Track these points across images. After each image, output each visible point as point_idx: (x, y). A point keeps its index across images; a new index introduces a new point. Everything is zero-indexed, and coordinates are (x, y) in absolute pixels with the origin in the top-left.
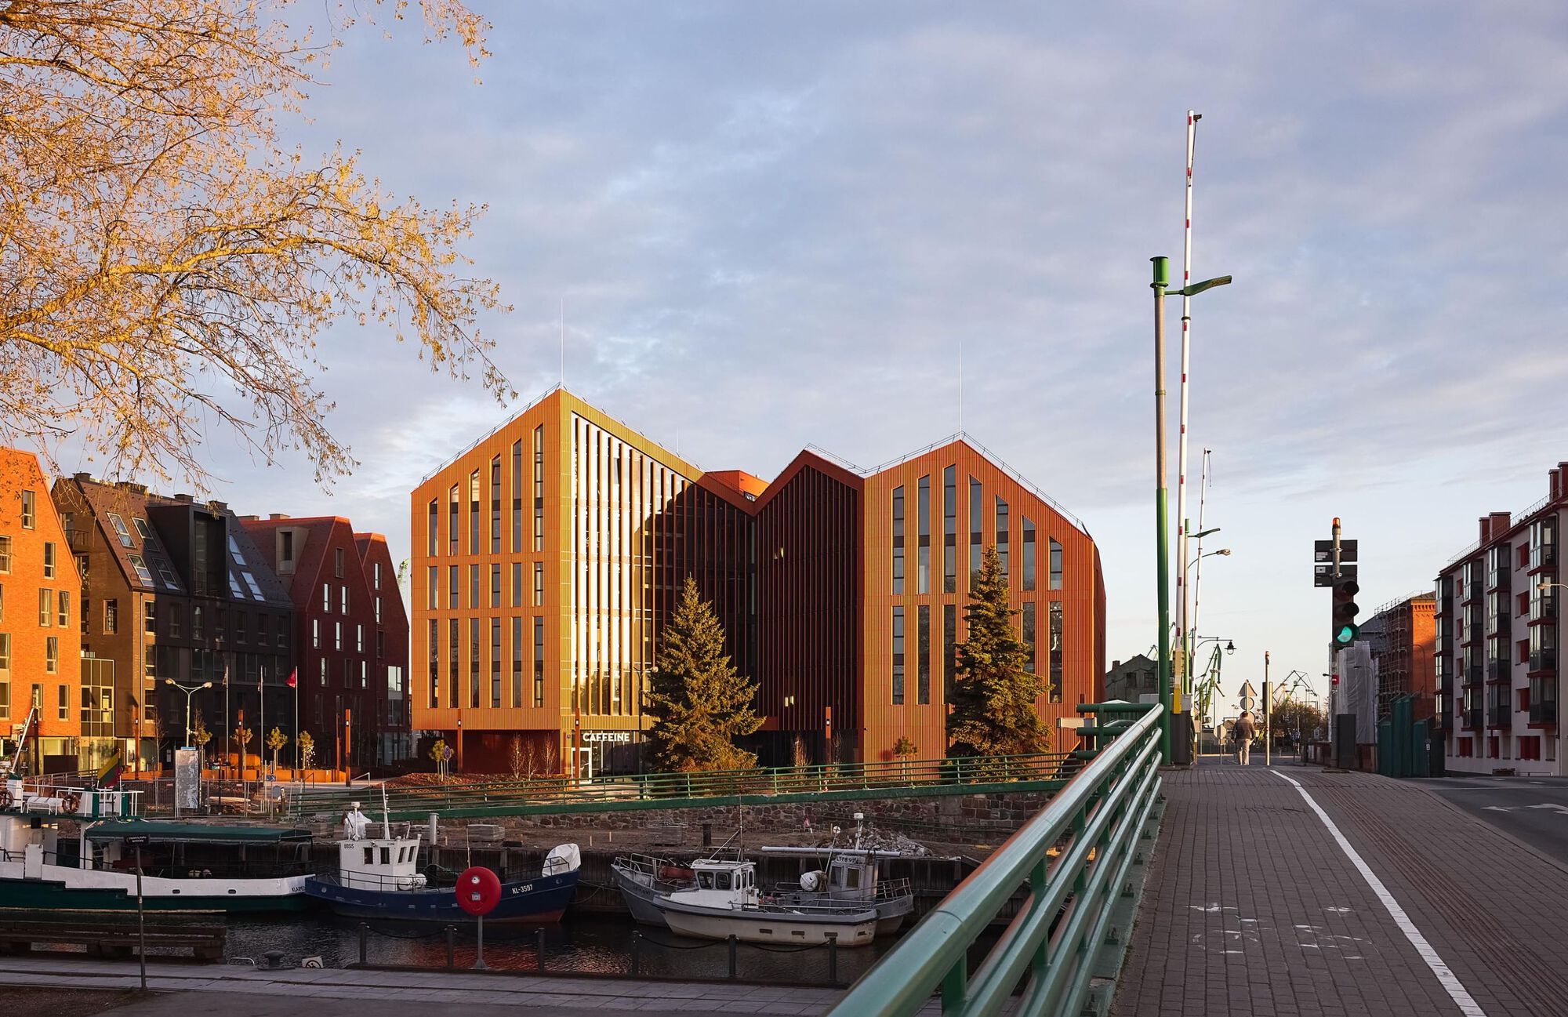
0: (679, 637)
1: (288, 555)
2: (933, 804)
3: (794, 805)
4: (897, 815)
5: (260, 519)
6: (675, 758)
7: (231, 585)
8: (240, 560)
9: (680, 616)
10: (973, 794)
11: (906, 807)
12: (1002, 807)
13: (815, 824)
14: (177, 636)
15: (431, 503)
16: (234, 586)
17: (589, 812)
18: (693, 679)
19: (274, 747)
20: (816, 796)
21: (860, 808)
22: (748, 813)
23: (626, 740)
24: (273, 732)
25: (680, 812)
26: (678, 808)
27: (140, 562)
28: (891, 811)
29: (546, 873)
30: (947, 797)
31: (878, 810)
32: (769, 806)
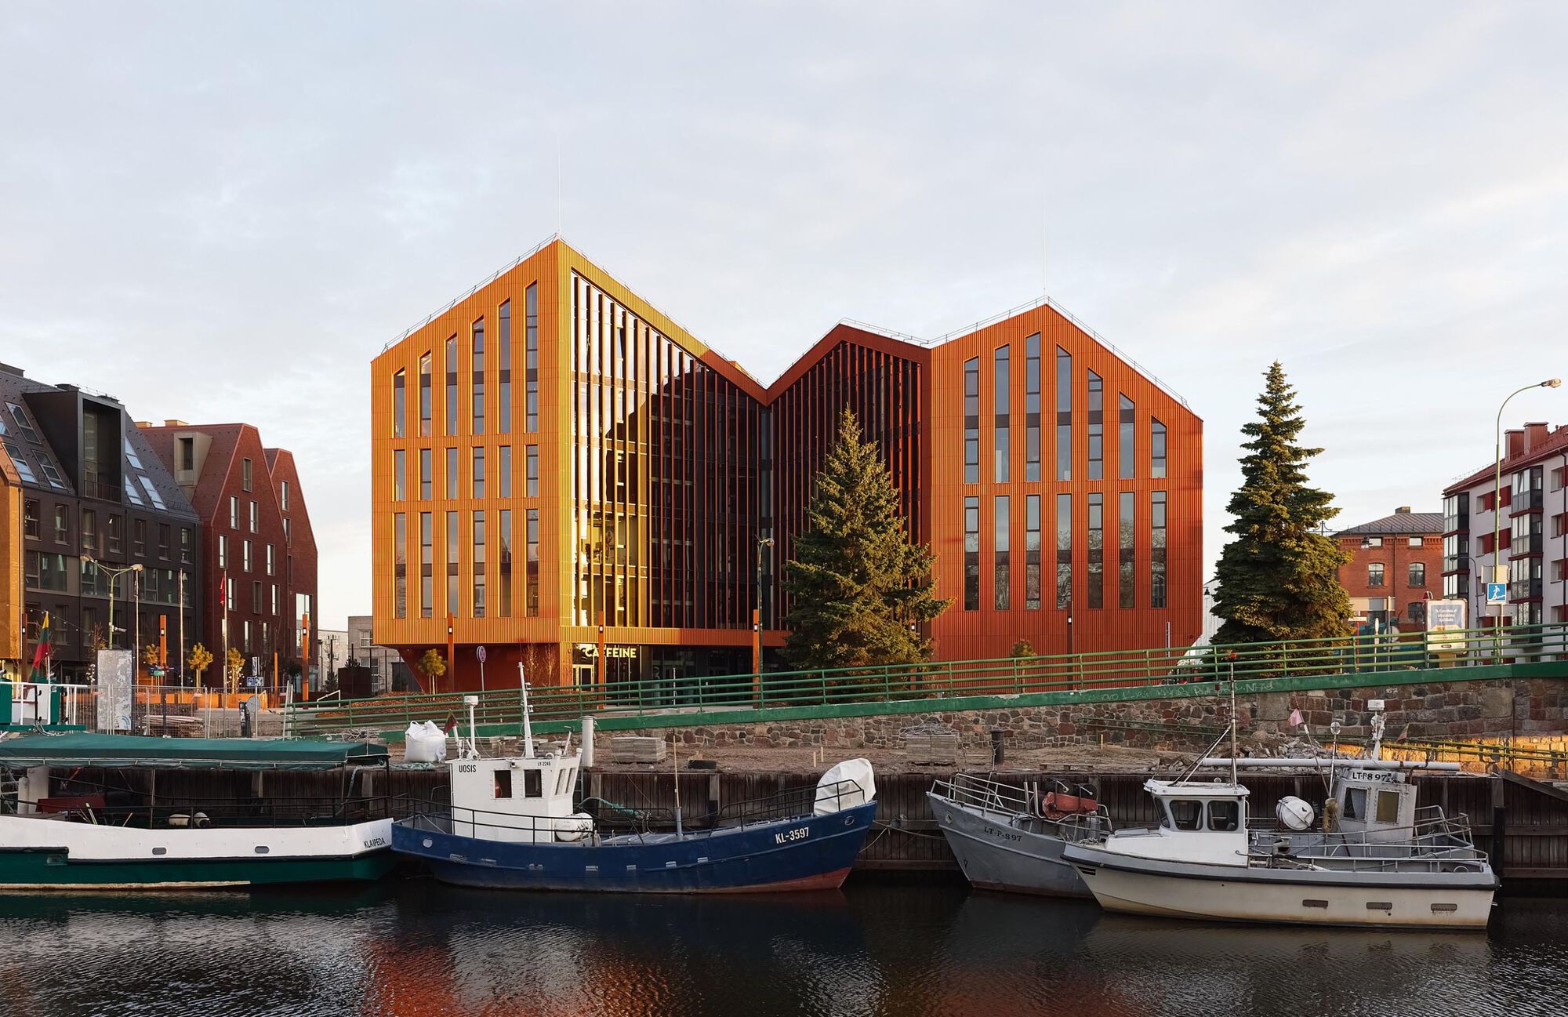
0: (839, 487)
1: (188, 464)
2: (1248, 705)
3: (1043, 709)
4: (1195, 722)
5: (153, 426)
6: (842, 649)
7: (127, 490)
8: (135, 463)
9: (839, 459)
10: (1307, 690)
11: (1209, 711)
12: (1348, 708)
13: (1074, 735)
14: (64, 543)
15: (395, 375)
16: (130, 490)
17: (738, 723)
18: (871, 542)
19: (196, 667)
20: (1077, 697)
21: (1142, 713)
22: (976, 722)
23: (632, 656)
24: (195, 649)
25: (875, 721)
26: (871, 716)
27: (17, 454)
28: (1187, 716)
29: (824, 807)
30: (1269, 696)
31: (1167, 715)
32: (1007, 711)
